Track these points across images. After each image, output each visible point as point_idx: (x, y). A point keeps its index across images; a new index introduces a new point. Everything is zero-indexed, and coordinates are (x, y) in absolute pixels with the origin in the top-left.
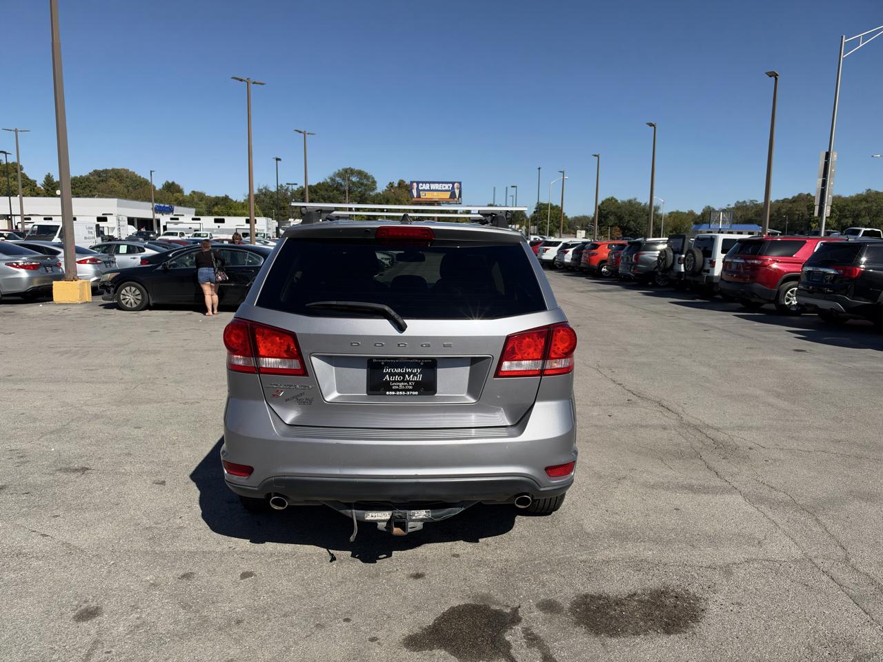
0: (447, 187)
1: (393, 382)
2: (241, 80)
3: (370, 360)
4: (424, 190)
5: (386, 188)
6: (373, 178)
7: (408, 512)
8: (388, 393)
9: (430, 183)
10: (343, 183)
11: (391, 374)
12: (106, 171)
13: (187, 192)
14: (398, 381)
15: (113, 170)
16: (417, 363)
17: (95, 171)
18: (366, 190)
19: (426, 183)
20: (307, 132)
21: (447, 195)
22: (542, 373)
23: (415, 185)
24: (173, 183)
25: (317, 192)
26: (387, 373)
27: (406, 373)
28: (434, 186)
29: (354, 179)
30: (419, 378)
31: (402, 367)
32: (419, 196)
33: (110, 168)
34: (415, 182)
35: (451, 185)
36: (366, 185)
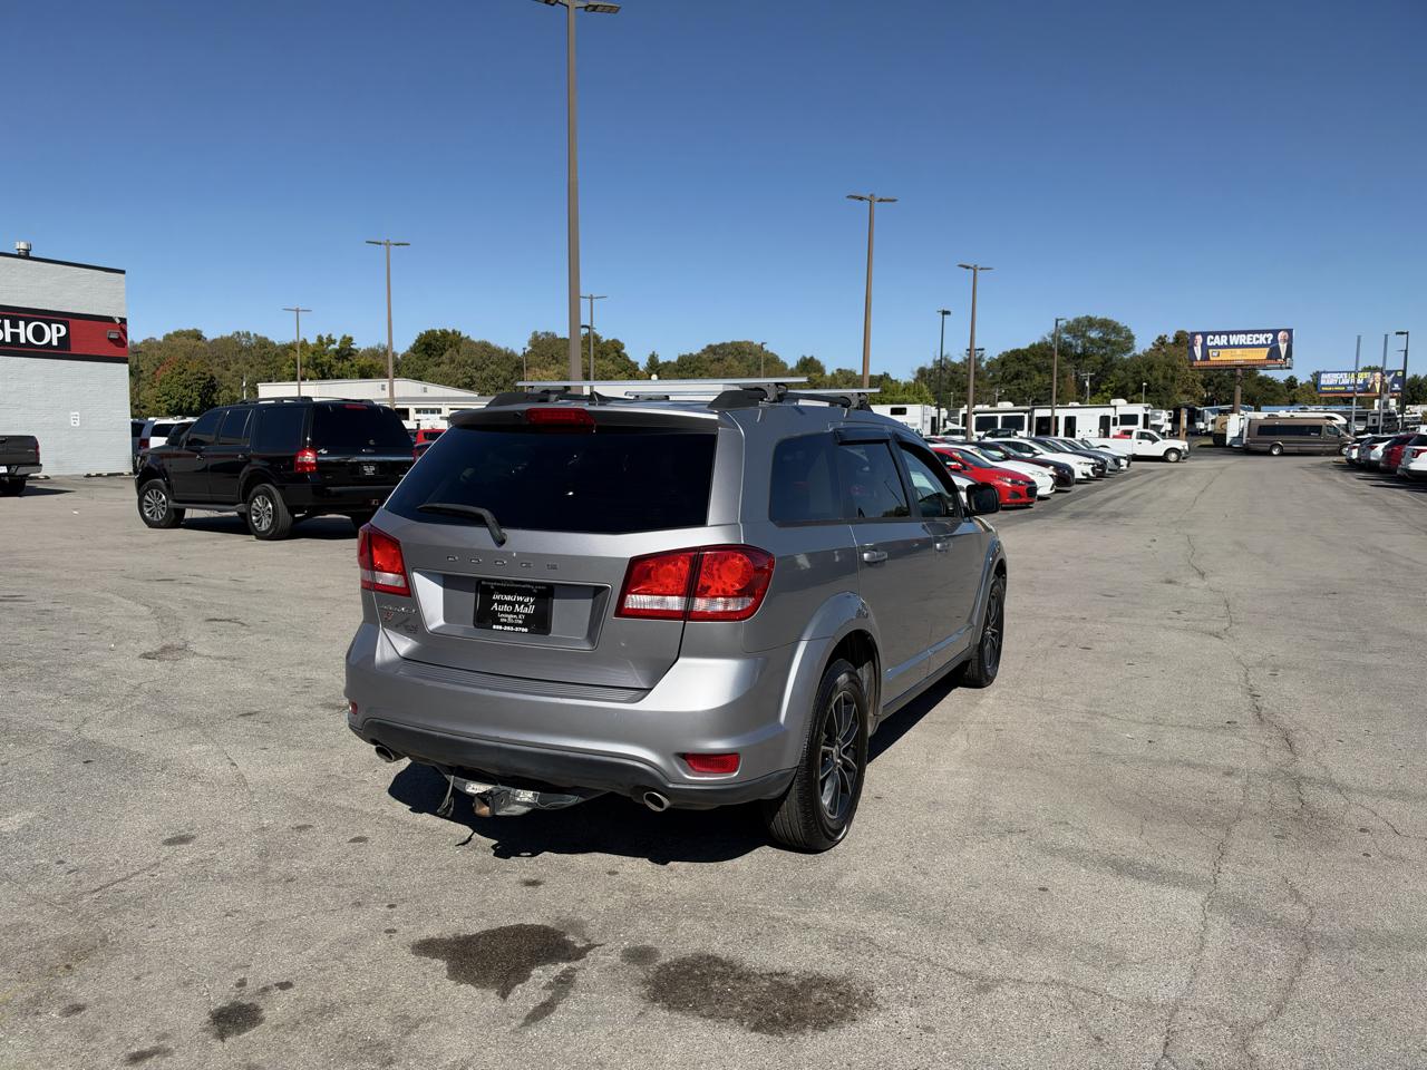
0: (1262, 339)
1: (501, 612)
2: (861, 199)
3: (479, 580)
4: (1217, 347)
5: (1151, 346)
6: (1129, 331)
7: (513, 790)
8: (494, 627)
9: (1228, 333)
10: (1074, 342)
11: (501, 603)
12: (723, 346)
13: (829, 370)
14: (507, 613)
15: (733, 344)
16: (530, 590)
17: (710, 346)
18: (1113, 351)
19: (1220, 333)
20: (979, 267)
21: (1262, 354)
22: (687, 615)
23: (1199, 338)
24: (812, 358)
25: (1028, 360)
26: (496, 601)
27: (516, 602)
28: (1234, 340)
29: (1094, 334)
30: (531, 610)
31: (512, 594)
32: (1206, 357)
33: (729, 341)
34: (1198, 333)
35: (1271, 336)
36: (1114, 343)
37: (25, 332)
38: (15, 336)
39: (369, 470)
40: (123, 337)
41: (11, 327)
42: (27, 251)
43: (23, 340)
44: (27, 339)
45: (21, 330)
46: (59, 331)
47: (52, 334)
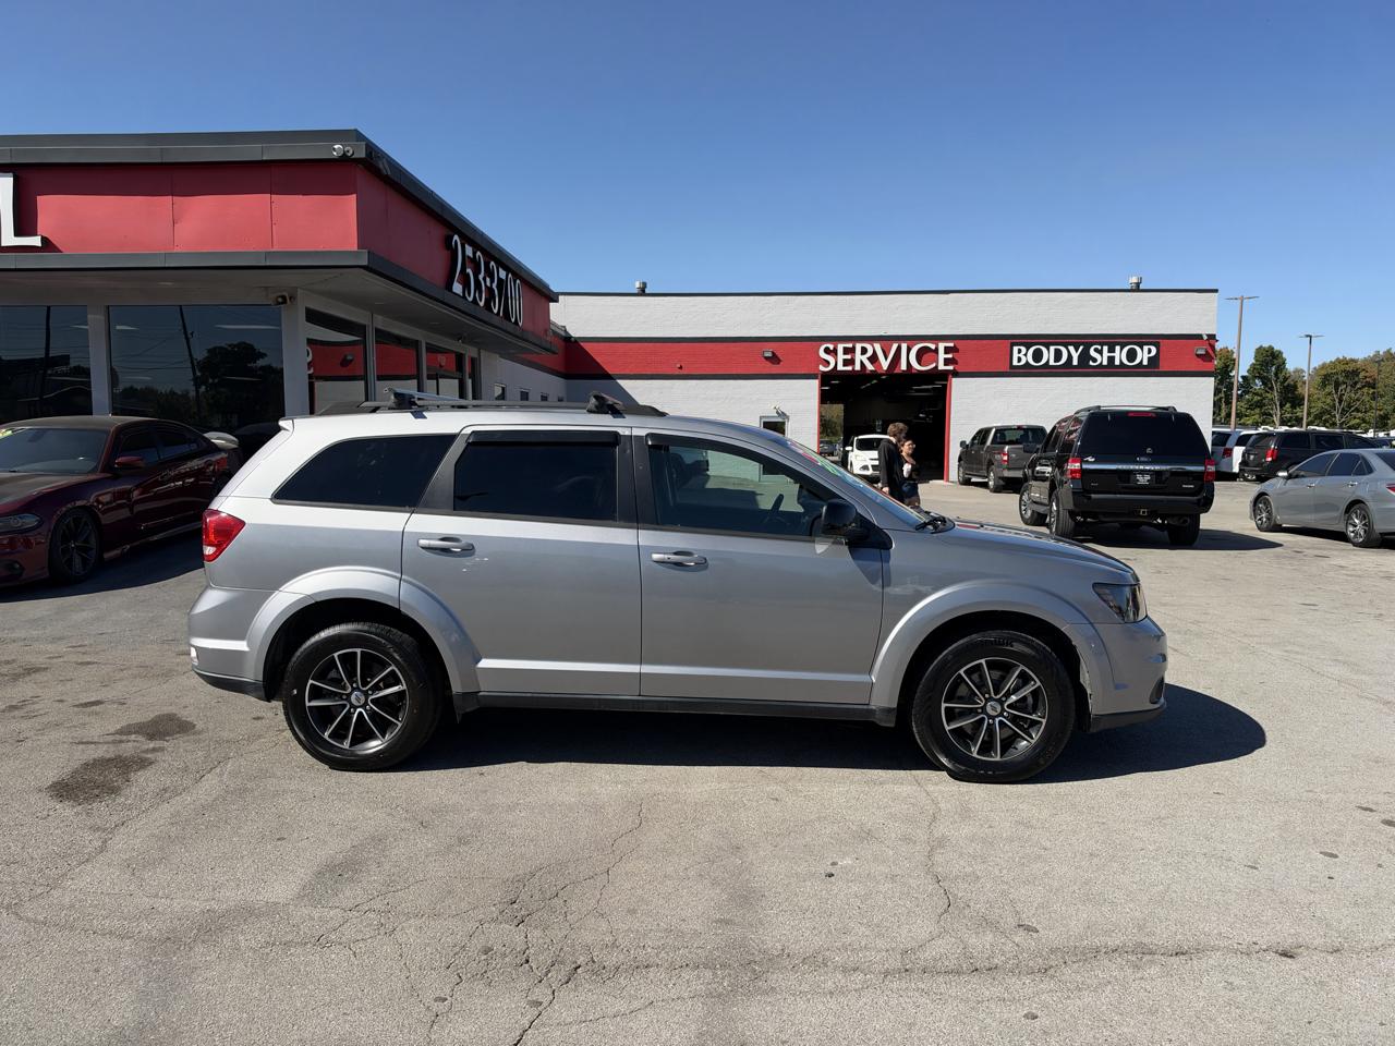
37: (1120, 355)
38: (1111, 359)
39: (1143, 480)
40: (1210, 352)
41: (1109, 352)
42: (1138, 284)
43: (1117, 362)
44: (1121, 360)
45: (1116, 354)
46: (1150, 351)
47: (1143, 355)
